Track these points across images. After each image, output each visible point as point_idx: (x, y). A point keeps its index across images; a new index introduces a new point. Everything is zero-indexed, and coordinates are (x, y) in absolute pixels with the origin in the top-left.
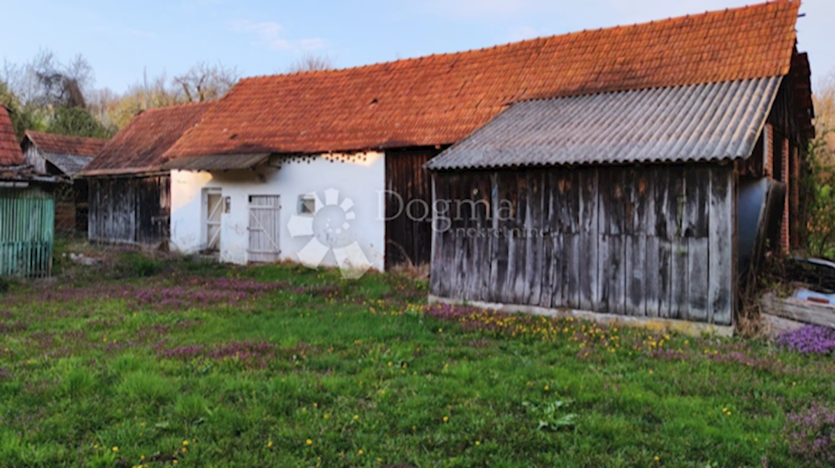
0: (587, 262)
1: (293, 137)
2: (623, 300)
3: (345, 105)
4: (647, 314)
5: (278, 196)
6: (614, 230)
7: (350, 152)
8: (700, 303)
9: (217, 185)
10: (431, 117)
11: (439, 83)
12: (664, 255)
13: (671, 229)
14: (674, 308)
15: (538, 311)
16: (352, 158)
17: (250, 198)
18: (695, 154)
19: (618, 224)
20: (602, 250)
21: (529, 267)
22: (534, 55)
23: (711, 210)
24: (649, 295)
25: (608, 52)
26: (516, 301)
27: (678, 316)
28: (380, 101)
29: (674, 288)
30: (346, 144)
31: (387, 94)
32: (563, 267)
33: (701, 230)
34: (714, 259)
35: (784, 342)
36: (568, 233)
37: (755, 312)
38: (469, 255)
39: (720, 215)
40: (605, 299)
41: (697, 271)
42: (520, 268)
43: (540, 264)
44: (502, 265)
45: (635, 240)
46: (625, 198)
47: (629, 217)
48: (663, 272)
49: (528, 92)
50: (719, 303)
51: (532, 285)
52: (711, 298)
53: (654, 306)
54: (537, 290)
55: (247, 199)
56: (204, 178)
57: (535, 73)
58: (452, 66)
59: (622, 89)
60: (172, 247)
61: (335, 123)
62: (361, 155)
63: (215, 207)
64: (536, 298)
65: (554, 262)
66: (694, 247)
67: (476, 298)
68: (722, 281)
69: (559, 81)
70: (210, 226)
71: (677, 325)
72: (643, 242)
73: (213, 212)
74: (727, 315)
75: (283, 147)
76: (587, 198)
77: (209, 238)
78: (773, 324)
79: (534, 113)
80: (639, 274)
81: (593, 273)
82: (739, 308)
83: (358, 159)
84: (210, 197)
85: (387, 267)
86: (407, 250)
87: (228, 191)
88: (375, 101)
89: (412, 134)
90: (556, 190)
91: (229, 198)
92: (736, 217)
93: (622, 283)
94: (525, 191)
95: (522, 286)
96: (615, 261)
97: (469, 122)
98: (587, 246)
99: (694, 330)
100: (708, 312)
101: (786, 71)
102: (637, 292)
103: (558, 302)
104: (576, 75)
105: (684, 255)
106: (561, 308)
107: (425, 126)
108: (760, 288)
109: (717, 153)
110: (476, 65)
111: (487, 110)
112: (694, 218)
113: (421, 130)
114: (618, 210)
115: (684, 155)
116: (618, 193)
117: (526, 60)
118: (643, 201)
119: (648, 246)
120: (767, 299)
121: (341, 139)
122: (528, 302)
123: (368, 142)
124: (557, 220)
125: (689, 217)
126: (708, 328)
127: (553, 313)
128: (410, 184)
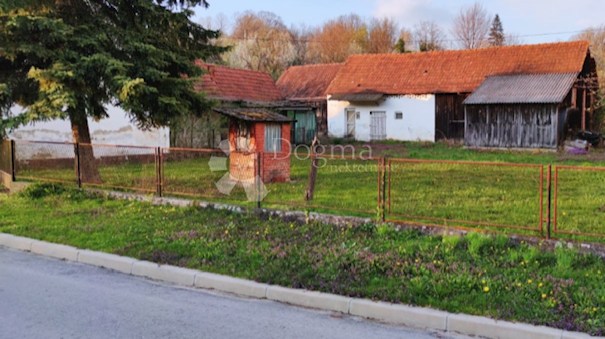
0: (516, 133)
1: (391, 86)
2: (527, 144)
3: (411, 72)
4: (534, 147)
5: (384, 112)
6: (525, 123)
7: (419, 94)
8: (548, 143)
9: (353, 107)
10: (453, 80)
11: (454, 64)
12: (539, 130)
13: (541, 122)
14: (541, 145)
15: (501, 148)
16: (420, 96)
17: (371, 113)
18: (548, 101)
19: (526, 121)
20: (521, 129)
21: (498, 135)
22: (493, 55)
23: (552, 117)
24: (534, 141)
25: (523, 56)
26: (494, 146)
27: (542, 147)
28: (428, 72)
29: (541, 140)
30: (418, 91)
31: (431, 68)
32: (509, 135)
33: (549, 122)
34: (552, 130)
35: (569, 152)
36: (511, 124)
37: (563, 145)
38: (478, 132)
39: (554, 118)
40: (522, 143)
41: (548, 134)
42: (495, 135)
43: (502, 134)
44: (490, 135)
45: (531, 126)
46: (528, 114)
47: (529, 119)
48: (539, 135)
49: (493, 72)
50: (553, 143)
51: (499, 141)
52: (551, 141)
53: (535, 145)
54: (501, 142)
55: (369, 113)
56: (345, 104)
57: (494, 63)
58: (459, 57)
59: (528, 73)
60: (329, 134)
61: (409, 81)
62: (425, 96)
63: (351, 117)
64: (500, 144)
65: (506, 133)
66: (547, 128)
67: (480, 145)
68: (554, 136)
69: (504, 67)
70: (348, 125)
71: (542, 150)
72: (533, 126)
73: (350, 119)
74: (555, 146)
75: (388, 92)
76: (517, 113)
77: (348, 130)
78: (567, 148)
79: (497, 83)
80: (532, 136)
81: (518, 136)
82: (559, 144)
83: (423, 98)
84: (348, 112)
85: (436, 140)
86: (444, 133)
87: (358, 109)
88: (426, 71)
89: (447, 88)
90: (507, 111)
91: (359, 113)
92: (559, 119)
93: (527, 138)
94: (497, 112)
95: (496, 141)
96: (525, 132)
97: (470, 83)
98: (517, 128)
99: (546, 150)
100: (551, 145)
101: (580, 70)
102: (531, 141)
103: (507, 145)
104: (511, 65)
105: (544, 130)
106: (508, 147)
107: (452, 84)
108: (565, 139)
109: (554, 101)
110: (469, 57)
111: (477, 78)
112: (547, 119)
113: (450, 86)
114: (526, 117)
115: (545, 101)
116: (526, 112)
117: (491, 57)
118: (533, 114)
119: (534, 127)
120: (566, 142)
121: (415, 89)
122: (498, 146)
123: (428, 90)
124: (507, 120)
125: (546, 119)
126: (550, 150)
127: (506, 149)
128: (446, 107)
